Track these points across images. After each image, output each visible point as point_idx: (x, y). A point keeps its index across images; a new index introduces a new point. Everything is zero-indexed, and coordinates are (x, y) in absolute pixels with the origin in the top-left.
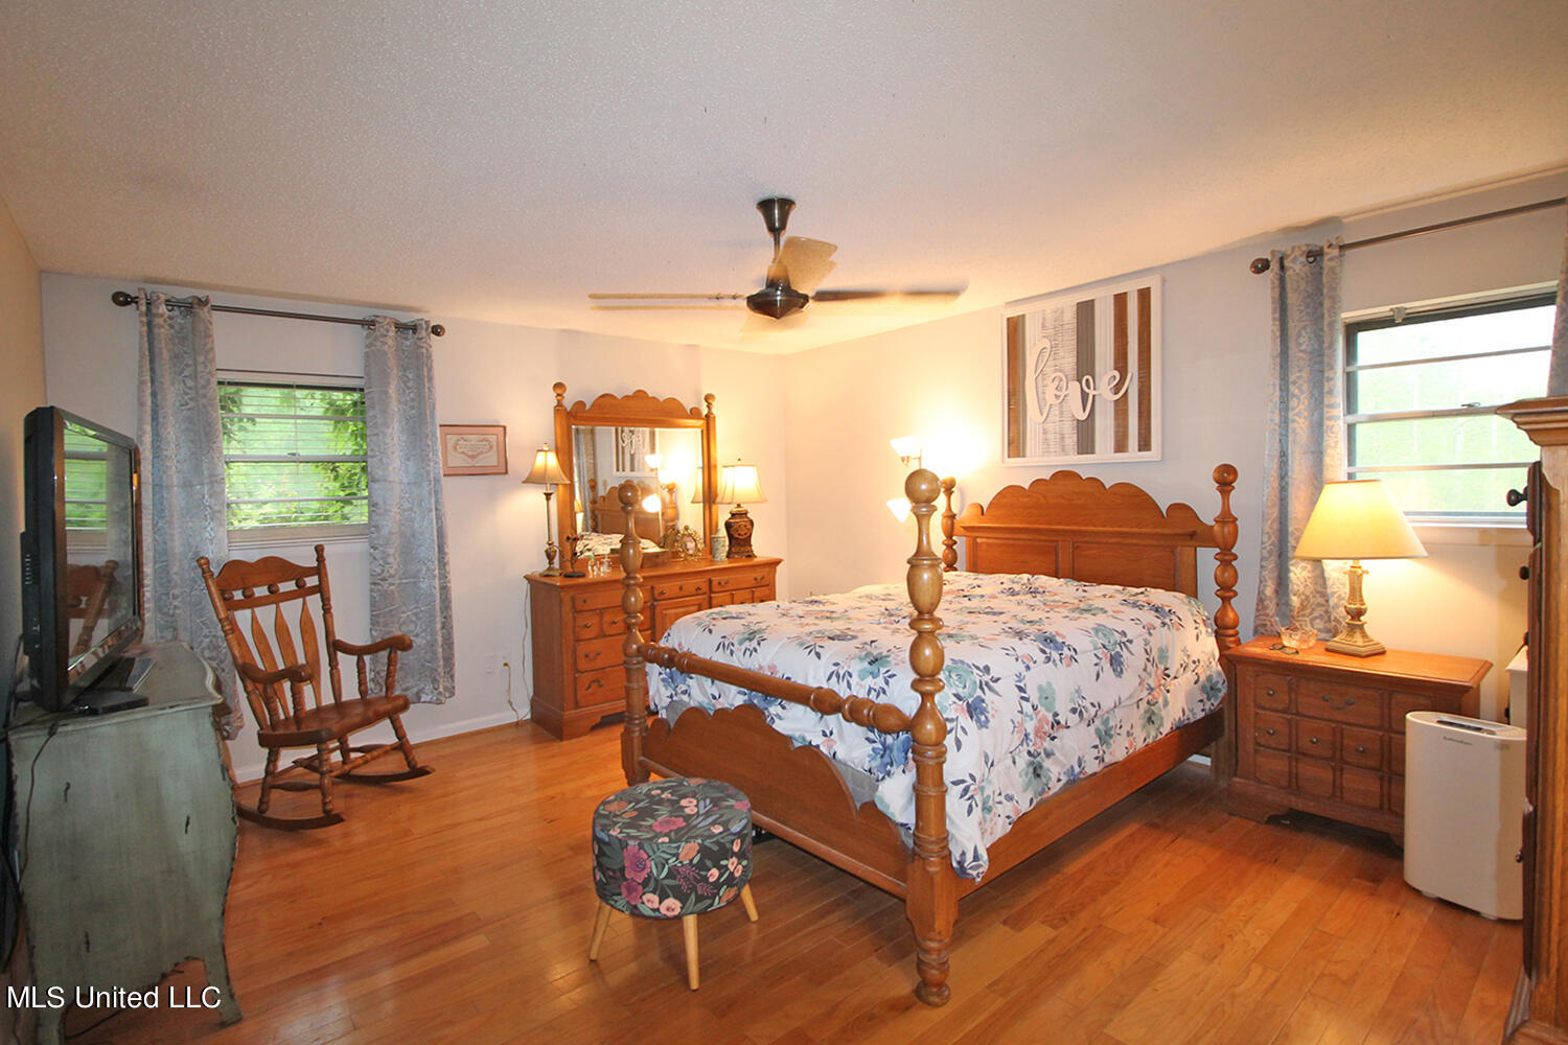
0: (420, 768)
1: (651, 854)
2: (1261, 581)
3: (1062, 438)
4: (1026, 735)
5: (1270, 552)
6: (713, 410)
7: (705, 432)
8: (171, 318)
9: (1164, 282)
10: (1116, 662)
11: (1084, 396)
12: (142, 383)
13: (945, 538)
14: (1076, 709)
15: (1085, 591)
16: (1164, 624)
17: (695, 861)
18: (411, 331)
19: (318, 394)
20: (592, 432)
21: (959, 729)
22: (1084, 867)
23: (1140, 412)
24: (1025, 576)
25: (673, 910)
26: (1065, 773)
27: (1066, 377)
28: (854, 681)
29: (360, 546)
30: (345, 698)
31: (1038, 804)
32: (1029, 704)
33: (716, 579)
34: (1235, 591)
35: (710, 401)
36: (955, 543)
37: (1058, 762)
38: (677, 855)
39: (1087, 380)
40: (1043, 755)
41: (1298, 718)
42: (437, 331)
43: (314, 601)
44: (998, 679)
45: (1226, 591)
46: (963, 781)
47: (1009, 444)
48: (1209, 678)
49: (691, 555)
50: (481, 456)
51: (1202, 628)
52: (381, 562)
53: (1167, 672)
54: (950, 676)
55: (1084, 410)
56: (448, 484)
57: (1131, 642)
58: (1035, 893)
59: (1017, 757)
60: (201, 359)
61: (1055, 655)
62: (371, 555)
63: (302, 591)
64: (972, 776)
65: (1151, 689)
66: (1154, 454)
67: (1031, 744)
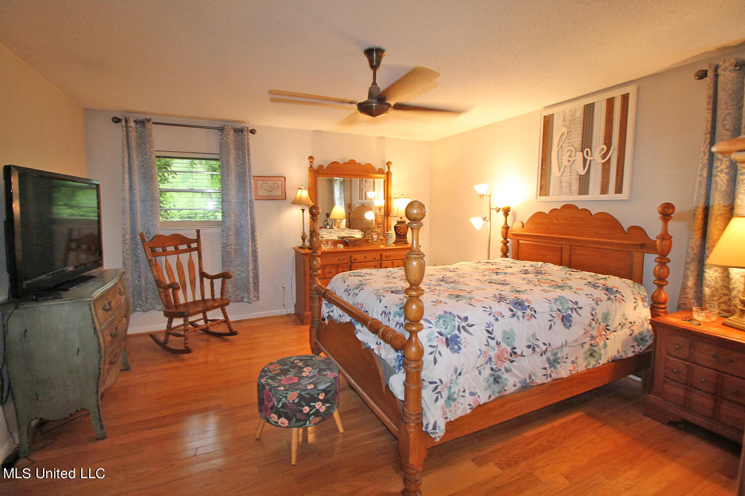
0: (234, 332)
1: (274, 395)
2: (684, 277)
3: (570, 185)
4: (490, 359)
5: (693, 259)
6: (391, 170)
7: (386, 181)
8: (136, 128)
9: (638, 89)
10: (566, 320)
11: (585, 160)
12: (124, 157)
13: (503, 239)
14: (531, 346)
15: (570, 275)
16: (609, 299)
17: (296, 402)
18: (240, 132)
19: (203, 162)
20: (351, 181)
21: (437, 352)
22: (537, 434)
23: (618, 171)
24: (541, 263)
25: (284, 424)
26: (519, 382)
27: (575, 149)
28: (391, 317)
29: (218, 230)
30: (205, 298)
31: (496, 399)
32: (494, 342)
33: (384, 254)
34: (667, 282)
35: (389, 165)
36: (508, 242)
37: (515, 375)
38: (286, 397)
39: (587, 151)
40: (503, 370)
41: (694, 365)
42: (253, 132)
43: (195, 254)
44: (472, 326)
45: (661, 280)
46: (436, 383)
47: (541, 188)
48: (641, 334)
49: (375, 242)
50: (273, 191)
51: (640, 303)
52: (226, 238)
53: (608, 327)
54: (438, 321)
55: (584, 169)
56: (256, 203)
57: (581, 308)
58: (499, 445)
59: (481, 370)
60: (148, 146)
61: (520, 313)
62: (222, 235)
63: (190, 250)
64: (441, 381)
65: (593, 338)
66: (624, 195)
67: (492, 364)
